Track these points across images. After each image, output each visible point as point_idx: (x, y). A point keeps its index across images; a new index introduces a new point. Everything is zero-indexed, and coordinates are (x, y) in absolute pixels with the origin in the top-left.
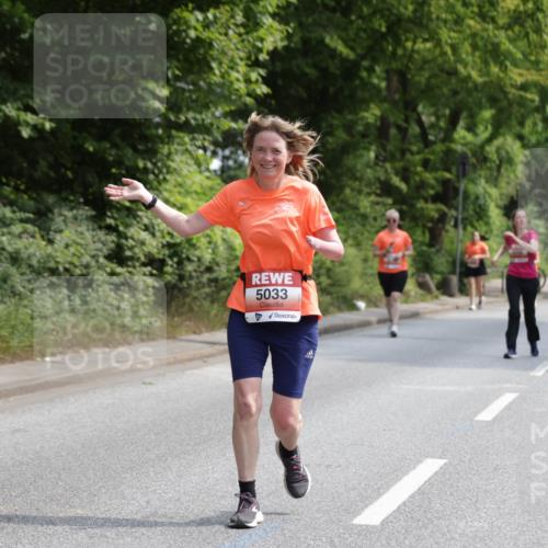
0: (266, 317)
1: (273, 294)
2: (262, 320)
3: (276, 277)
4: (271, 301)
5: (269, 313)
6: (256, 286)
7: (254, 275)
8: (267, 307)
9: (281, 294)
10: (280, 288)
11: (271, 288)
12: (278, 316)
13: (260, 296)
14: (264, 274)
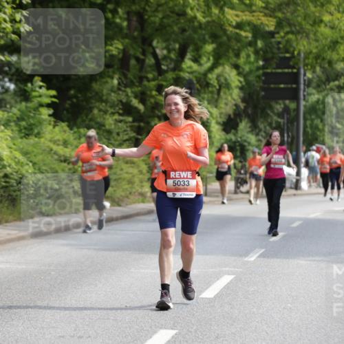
0: (179, 195)
1: (182, 183)
2: (176, 196)
3: (184, 174)
4: (181, 187)
5: (180, 193)
6: (173, 178)
7: (172, 173)
8: (179, 190)
9: (186, 183)
10: (185, 180)
11: (181, 180)
12: (185, 195)
13: (175, 184)
14: (177, 173)
